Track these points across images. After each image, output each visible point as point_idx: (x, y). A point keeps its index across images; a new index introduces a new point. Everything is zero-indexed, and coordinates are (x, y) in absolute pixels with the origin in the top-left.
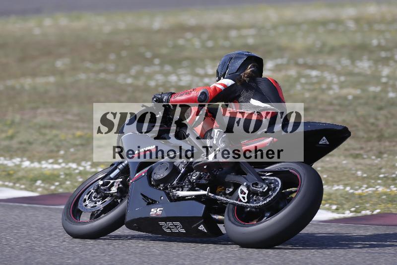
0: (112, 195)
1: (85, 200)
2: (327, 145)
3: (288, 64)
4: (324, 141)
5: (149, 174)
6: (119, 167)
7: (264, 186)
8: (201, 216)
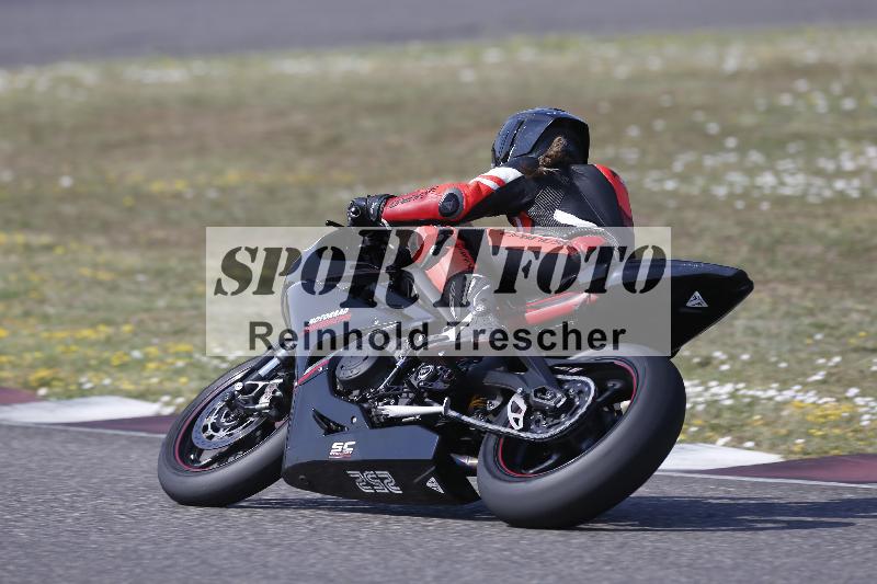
0: (259, 414)
2: (704, 308)
4: (697, 299)
5: (332, 369)
7: (559, 395)
8: (430, 458)
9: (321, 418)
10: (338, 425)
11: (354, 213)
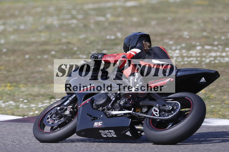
0: (66, 116)
1: (48, 118)
2: (205, 82)
4: (203, 80)
5: (92, 101)
6: (70, 99)
7: (170, 106)
8: (129, 126)
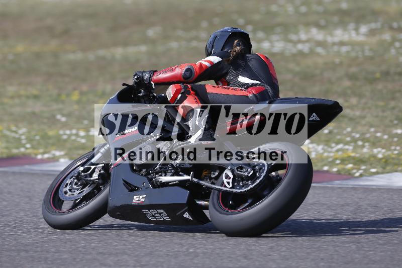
0: (93, 182)
1: (67, 185)
3: (383, 27)
4: (314, 117)
7: (249, 170)
8: (185, 202)
9: (126, 183)
10: (136, 187)
11: (136, 79)
